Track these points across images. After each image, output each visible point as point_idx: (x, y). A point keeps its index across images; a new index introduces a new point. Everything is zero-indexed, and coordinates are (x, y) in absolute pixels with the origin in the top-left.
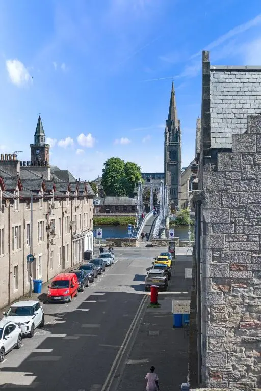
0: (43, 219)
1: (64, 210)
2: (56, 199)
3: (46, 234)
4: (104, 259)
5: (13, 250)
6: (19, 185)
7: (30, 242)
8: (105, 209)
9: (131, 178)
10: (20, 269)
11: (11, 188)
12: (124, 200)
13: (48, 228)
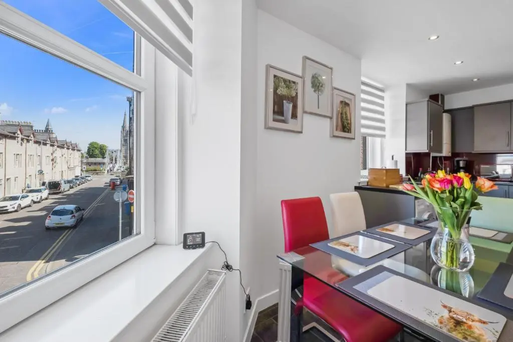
0: (50, 155)
1: (63, 154)
2: (58, 147)
3: (51, 163)
4: (87, 178)
5: (29, 166)
6: (33, 134)
7: (41, 164)
8: (89, 164)
9: (103, 151)
10: (33, 177)
11: (28, 135)
12: (99, 160)
13: (52, 160)
